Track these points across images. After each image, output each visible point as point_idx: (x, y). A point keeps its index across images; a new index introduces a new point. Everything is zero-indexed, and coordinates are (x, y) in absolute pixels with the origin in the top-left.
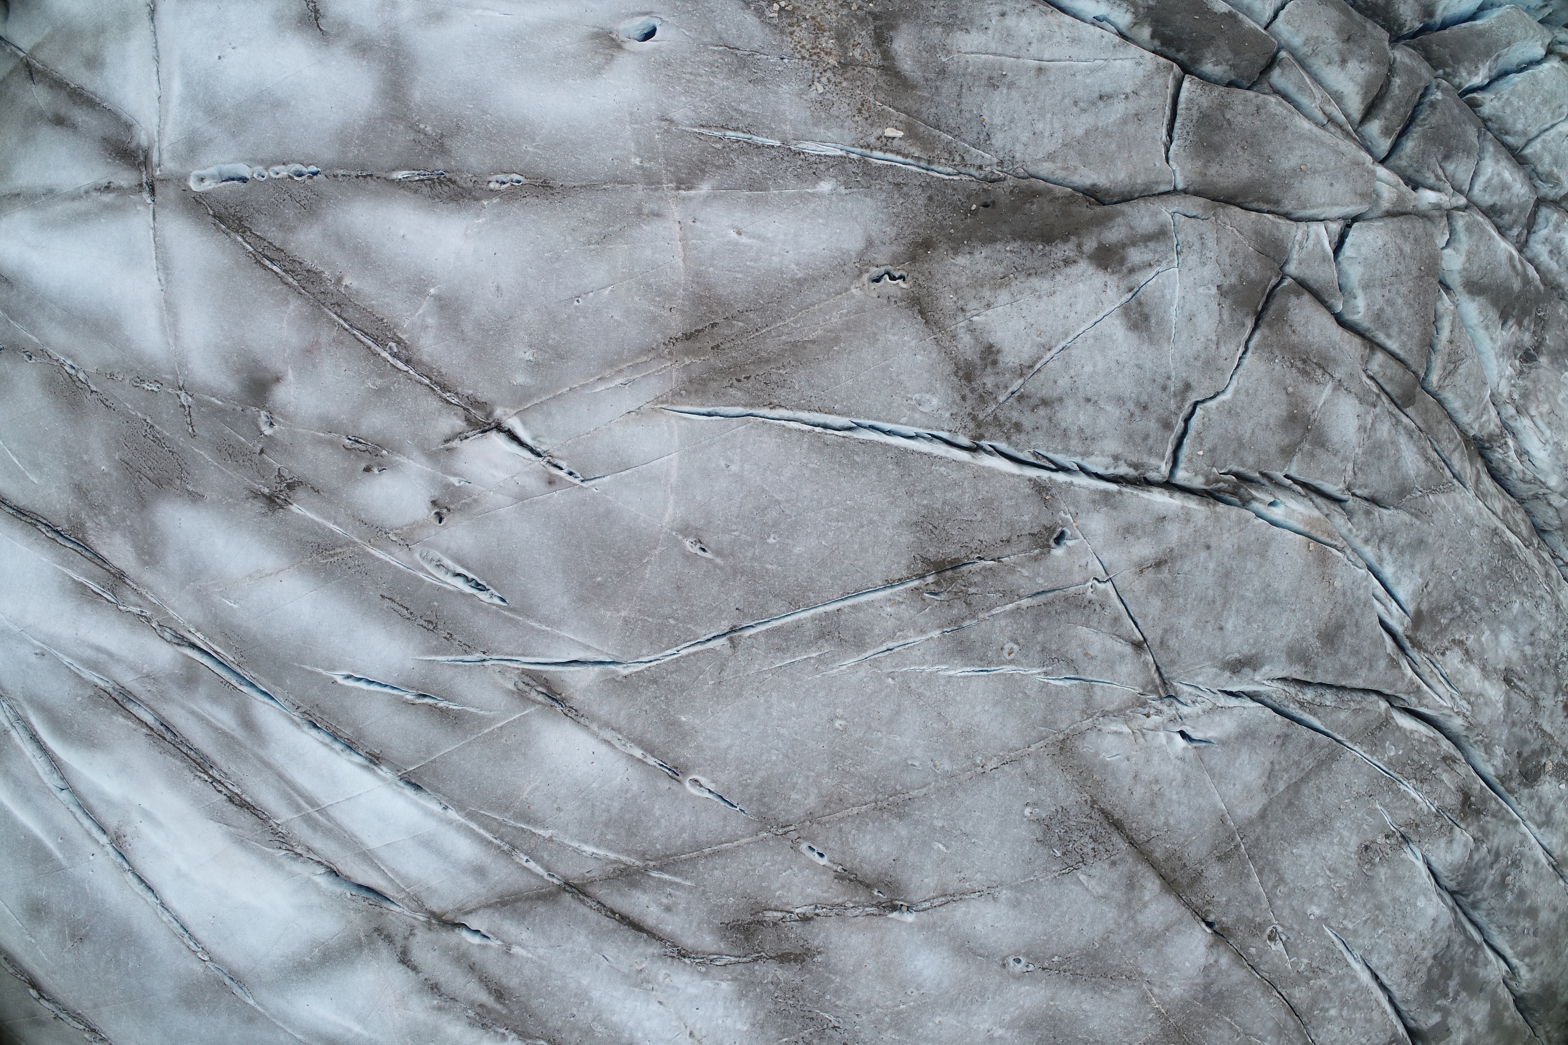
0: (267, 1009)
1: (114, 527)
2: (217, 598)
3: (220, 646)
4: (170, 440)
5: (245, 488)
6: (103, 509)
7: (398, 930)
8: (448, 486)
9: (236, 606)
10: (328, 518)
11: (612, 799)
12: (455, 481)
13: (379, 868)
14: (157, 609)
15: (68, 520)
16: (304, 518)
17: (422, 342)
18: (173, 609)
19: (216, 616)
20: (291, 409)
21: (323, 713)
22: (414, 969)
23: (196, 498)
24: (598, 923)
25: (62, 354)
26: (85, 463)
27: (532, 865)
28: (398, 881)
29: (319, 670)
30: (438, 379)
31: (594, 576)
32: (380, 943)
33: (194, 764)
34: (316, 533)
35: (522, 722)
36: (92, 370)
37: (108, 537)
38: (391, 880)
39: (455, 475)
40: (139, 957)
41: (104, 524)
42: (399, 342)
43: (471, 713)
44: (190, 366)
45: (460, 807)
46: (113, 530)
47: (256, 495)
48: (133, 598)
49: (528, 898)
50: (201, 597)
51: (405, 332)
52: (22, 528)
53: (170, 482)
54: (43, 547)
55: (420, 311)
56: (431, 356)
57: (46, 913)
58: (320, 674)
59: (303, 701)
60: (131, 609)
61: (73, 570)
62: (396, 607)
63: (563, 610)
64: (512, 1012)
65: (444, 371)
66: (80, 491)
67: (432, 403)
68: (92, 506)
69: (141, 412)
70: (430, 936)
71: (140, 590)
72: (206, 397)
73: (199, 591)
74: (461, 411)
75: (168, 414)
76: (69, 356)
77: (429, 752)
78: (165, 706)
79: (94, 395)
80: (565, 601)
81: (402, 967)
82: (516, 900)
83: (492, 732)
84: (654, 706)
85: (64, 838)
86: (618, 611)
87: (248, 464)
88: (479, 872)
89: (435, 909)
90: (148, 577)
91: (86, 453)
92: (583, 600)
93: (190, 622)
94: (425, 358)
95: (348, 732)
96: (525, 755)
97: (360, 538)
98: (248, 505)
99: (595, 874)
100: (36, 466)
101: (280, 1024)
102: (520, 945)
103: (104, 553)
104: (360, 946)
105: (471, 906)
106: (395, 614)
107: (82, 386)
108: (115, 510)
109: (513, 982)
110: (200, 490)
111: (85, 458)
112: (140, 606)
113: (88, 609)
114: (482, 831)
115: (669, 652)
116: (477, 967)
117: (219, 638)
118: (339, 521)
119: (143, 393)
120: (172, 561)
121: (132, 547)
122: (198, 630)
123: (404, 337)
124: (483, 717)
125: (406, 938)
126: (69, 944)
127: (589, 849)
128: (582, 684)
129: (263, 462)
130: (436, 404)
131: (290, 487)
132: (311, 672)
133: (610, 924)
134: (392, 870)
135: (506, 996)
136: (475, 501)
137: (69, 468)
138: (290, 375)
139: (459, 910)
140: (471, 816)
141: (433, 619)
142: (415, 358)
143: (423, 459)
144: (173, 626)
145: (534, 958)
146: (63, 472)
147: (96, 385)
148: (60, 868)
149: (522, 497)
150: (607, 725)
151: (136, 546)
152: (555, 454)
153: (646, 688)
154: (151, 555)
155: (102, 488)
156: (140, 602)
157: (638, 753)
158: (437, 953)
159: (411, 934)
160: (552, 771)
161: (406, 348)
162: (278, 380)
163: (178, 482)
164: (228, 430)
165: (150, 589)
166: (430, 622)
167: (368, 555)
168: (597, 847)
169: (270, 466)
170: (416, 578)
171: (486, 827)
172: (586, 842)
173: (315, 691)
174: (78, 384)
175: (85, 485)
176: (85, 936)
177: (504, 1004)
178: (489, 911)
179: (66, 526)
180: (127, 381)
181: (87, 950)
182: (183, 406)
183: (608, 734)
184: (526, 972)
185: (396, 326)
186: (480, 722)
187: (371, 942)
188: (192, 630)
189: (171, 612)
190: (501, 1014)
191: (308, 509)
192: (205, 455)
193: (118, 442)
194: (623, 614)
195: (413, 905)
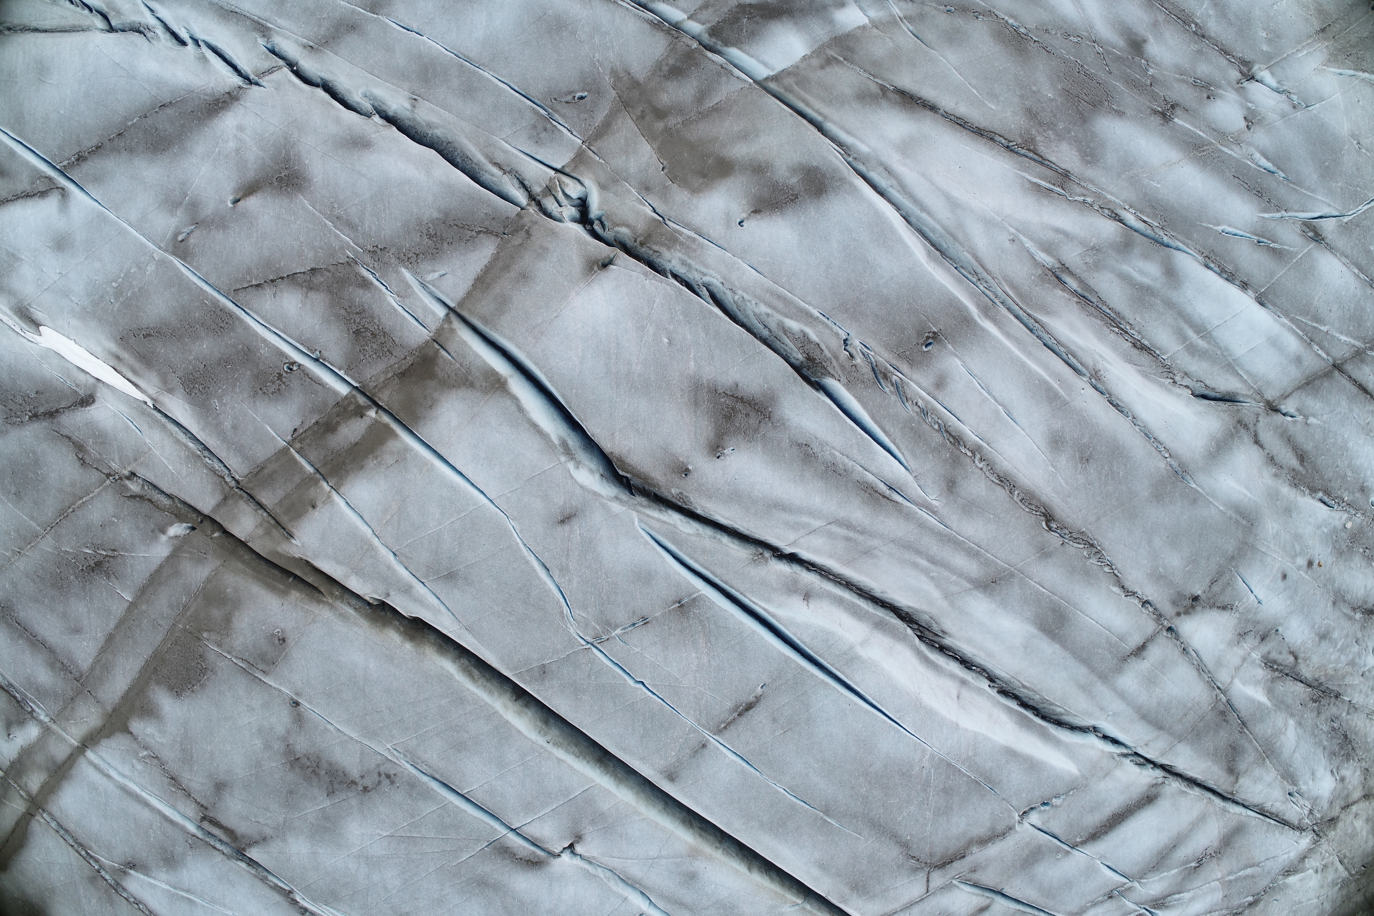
0: (1203, 489)
1: (1060, 137)
2: (1146, 181)
3: (1148, 217)
4: (1096, 75)
5: (1148, 107)
6: (1051, 126)
7: (1249, 419)
8: (1249, 109)
9: (1159, 186)
10: (1196, 128)
11: (1350, 302)
12: (1250, 105)
13: (1238, 374)
14: (1098, 196)
15: (1021, 136)
16: (1183, 127)
17: (1209, 25)
18: (1111, 194)
19: (1145, 194)
20: (1158, 59)
21: (1216, 255)
22: (1262, 446)
23: (1120, 114)
24: (1350, 391)
25: (1006, 14)
26: (1035, 92)
27: (1320, 352)
28: (1249, 381)
29: (1211, 226)
30: (1222, 47)
31: (1324, 162)
32: (1242, 431)
33: (1109, 321)
34: (1192, 137)
35: (1309, 254)
36: (1032, 26)
37: (1057, 146)
38: (1245, 382)
39: (1250, 102)
40: (1125, 465)
41: (1052, 137)
42: (1196, 24)
43: (1286, 250)
44: (1096, 28)
45: (1287, 315)
46: (1059, 140)
47: (1155, 112)
48: (1078, 190)
49: (1321, 377)
50: (1134, 182)
51: (1199, 19)
52: (985, 144)
53: (1101, 103)
54: (1004, 157)
55: (1205, 6)
56: (1216, 33)
57: (1062, 443)
58: (1211, 229)
59: (1204, 249)
60: (1076, 198)
61: (1029, 173)
62: (1242, 183)
63: (1316, 182)
64: (1307, 471)
65: (1224, 42)
66: (1031, 113)
67: (1223, 61)
68: (1041, 124)
69: (1073, 56)
70: (1268, 419)
71: (1082, 183)
72: (1110, 49)
73: (1132, 177)
74: (1237, 67)
75: (1091, 57)
76: (1011, 16)
77: (1271, 278)
78: (1096, 275)
79: (1036, 43)
80: (1315, 176)
81: (1256, 447)
82: (1314, 380)
83: (1297, 261)
84: (1360, 240)
85: (1060, 380)
86: (1337, 182)
87: (1145, 92)
88: (1298, 360)
89: (1270, 398)
90: (1090, 172)
91: (1035, 85)
92: (1322, 176)
93: (1125, 201)
94: (1212, 35)
95: (1230, 268)
96: (1313, 275)
97: (1215, 140)
98: (1152, 118)
99: (1347, 355)
100: (993, 96)
101: (1211, 500)
102: (1314, 415)
103: (1053, 159)
104: (1232, 436)
105: (1289, 390)
106: (1242, 187)
107: (1026, 37)
108: (1061, 126)
109: (1308, 446)
110: (1121, 109)
111: (1034, 88)
112: (1084, 196)
113: (1045, 202)
114: (1297, 330)
115: (1360, 208)
116: (1292, 439)
117: (1148, 210)
118: (1202, 129)
119: (1071, 43)
120: (1111, 158)
121: (1077, 151)
122: (1131, 207)
123: (1198, 21)
124: (1292, 252)
125: (1255, 425)
126: (1080, 465)
127: (1343, 338)
128: (1330, 228)
129: (1153, 91)
130: (1225, 62)
131: (1173, 107)
132: (1207, 228)
133: (1354, 390)
134: (1247, 372)
135: (1305, 459)
136: (1263, 117)
137: (1022, 97)
138: (1151, 39)
139: (1282, 395)
140: (1292, 320)
141: (1259, 189)
142: (1206, 34)
143: (1234, 92)
144: (1112, 207)
145: (1321, 423)
146: (1016, 100)
147: (1037, 37)
148: (1066, 403)
149: (1283, 116)
150: (1343, 254)
151: (1079, 151)
152: (1291, 91)
153: (1355, 229)
154: (1092, 156)
155: (1049, 110)
156: (1085, 192)
157: (1356, 271)
158: (1272, 432)
159: (1257, 421)
160: (1326, 285)
161: (1200, 28)
162: (1145, 41)
163: (1106, 103)
164: (1128, 71)
165: (1092, 181)
166: (1259, 192)
167: (1220, 151)
168: (1347, 336)
169: (1158, 94)
170: (1247, 164)
171: (1299, 328)
172: (1341, 333)
173: (1211, 241)
174: (1023, 36)
175: (1035, 109)
176: (1089, 456)
177: (1303, 466)
178: (1299, 392)
179: (1020, 141)
180: (1059, 35)
181: (1092, 468)
182: (1098, 53)
183: (1344, 259)
184: (1317, 436)
185: (1193, 14)
186: (1292, 255)
187: (1238, 432)
188: (1127, 207)
189: (1109, 197)
190: (1302, 475)
191: (1185, 122)
192: (1120, 86)
193: (1059, 76)
194: (1340, 184)
195: (1258, 397)
